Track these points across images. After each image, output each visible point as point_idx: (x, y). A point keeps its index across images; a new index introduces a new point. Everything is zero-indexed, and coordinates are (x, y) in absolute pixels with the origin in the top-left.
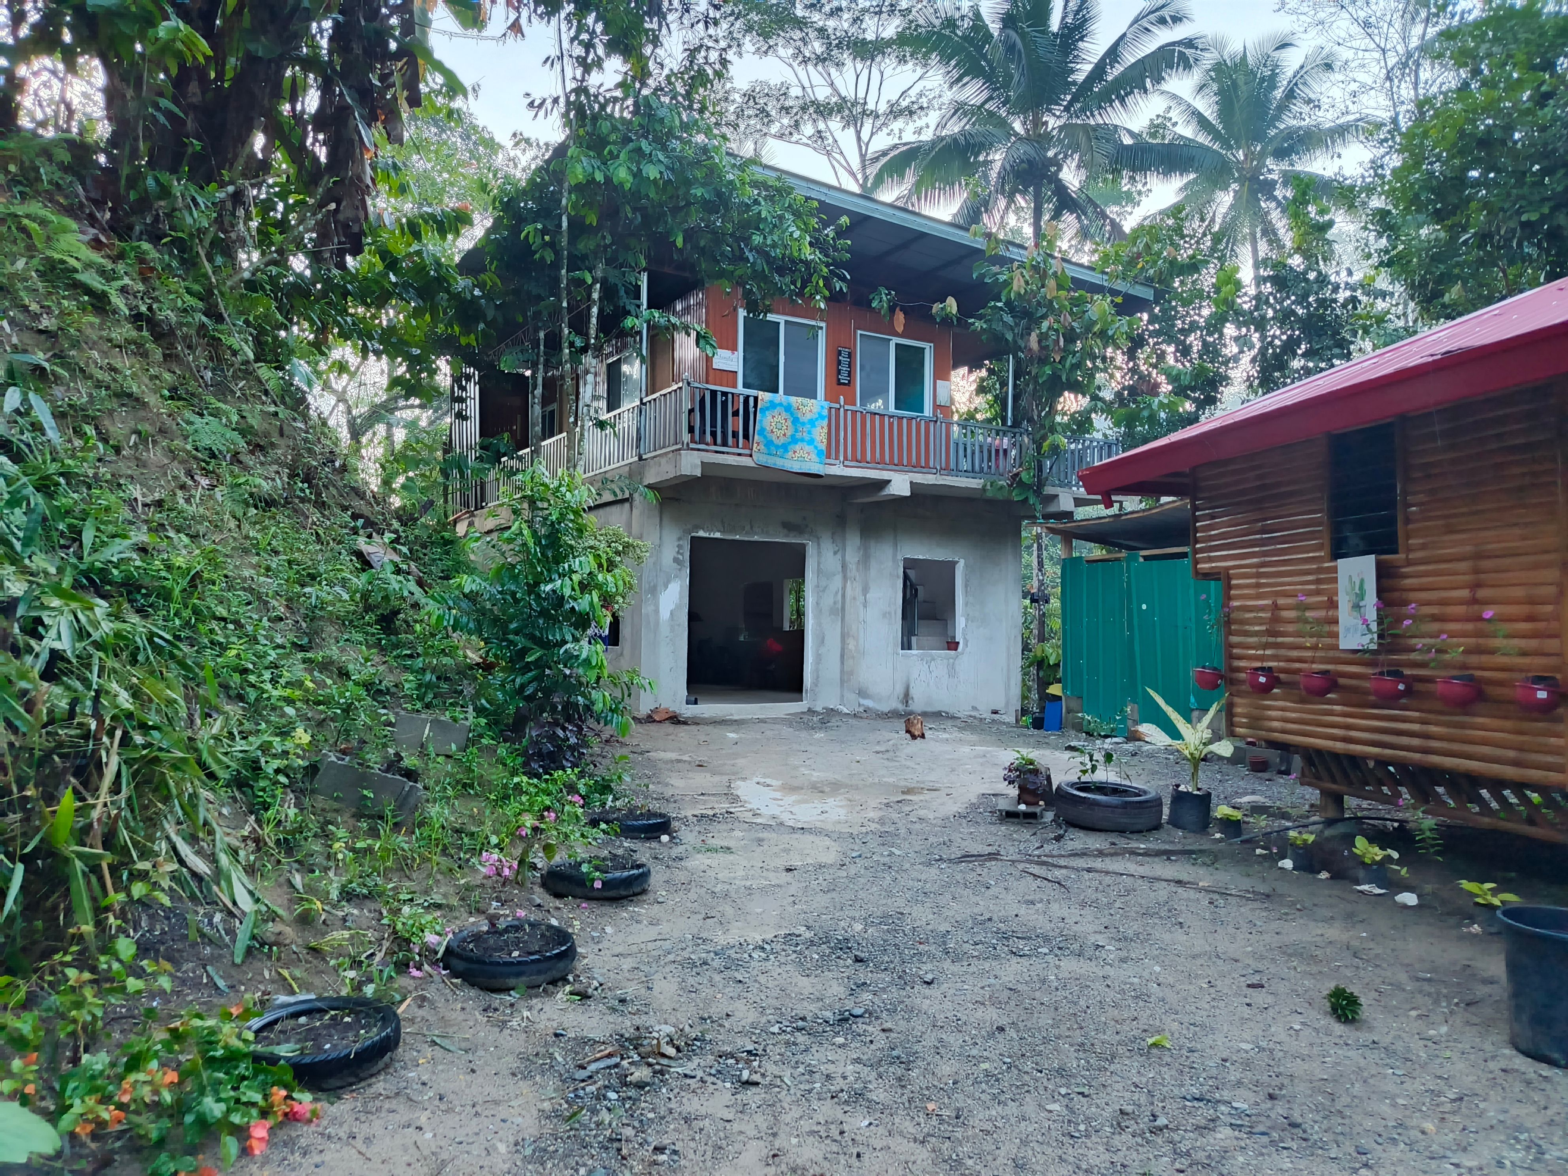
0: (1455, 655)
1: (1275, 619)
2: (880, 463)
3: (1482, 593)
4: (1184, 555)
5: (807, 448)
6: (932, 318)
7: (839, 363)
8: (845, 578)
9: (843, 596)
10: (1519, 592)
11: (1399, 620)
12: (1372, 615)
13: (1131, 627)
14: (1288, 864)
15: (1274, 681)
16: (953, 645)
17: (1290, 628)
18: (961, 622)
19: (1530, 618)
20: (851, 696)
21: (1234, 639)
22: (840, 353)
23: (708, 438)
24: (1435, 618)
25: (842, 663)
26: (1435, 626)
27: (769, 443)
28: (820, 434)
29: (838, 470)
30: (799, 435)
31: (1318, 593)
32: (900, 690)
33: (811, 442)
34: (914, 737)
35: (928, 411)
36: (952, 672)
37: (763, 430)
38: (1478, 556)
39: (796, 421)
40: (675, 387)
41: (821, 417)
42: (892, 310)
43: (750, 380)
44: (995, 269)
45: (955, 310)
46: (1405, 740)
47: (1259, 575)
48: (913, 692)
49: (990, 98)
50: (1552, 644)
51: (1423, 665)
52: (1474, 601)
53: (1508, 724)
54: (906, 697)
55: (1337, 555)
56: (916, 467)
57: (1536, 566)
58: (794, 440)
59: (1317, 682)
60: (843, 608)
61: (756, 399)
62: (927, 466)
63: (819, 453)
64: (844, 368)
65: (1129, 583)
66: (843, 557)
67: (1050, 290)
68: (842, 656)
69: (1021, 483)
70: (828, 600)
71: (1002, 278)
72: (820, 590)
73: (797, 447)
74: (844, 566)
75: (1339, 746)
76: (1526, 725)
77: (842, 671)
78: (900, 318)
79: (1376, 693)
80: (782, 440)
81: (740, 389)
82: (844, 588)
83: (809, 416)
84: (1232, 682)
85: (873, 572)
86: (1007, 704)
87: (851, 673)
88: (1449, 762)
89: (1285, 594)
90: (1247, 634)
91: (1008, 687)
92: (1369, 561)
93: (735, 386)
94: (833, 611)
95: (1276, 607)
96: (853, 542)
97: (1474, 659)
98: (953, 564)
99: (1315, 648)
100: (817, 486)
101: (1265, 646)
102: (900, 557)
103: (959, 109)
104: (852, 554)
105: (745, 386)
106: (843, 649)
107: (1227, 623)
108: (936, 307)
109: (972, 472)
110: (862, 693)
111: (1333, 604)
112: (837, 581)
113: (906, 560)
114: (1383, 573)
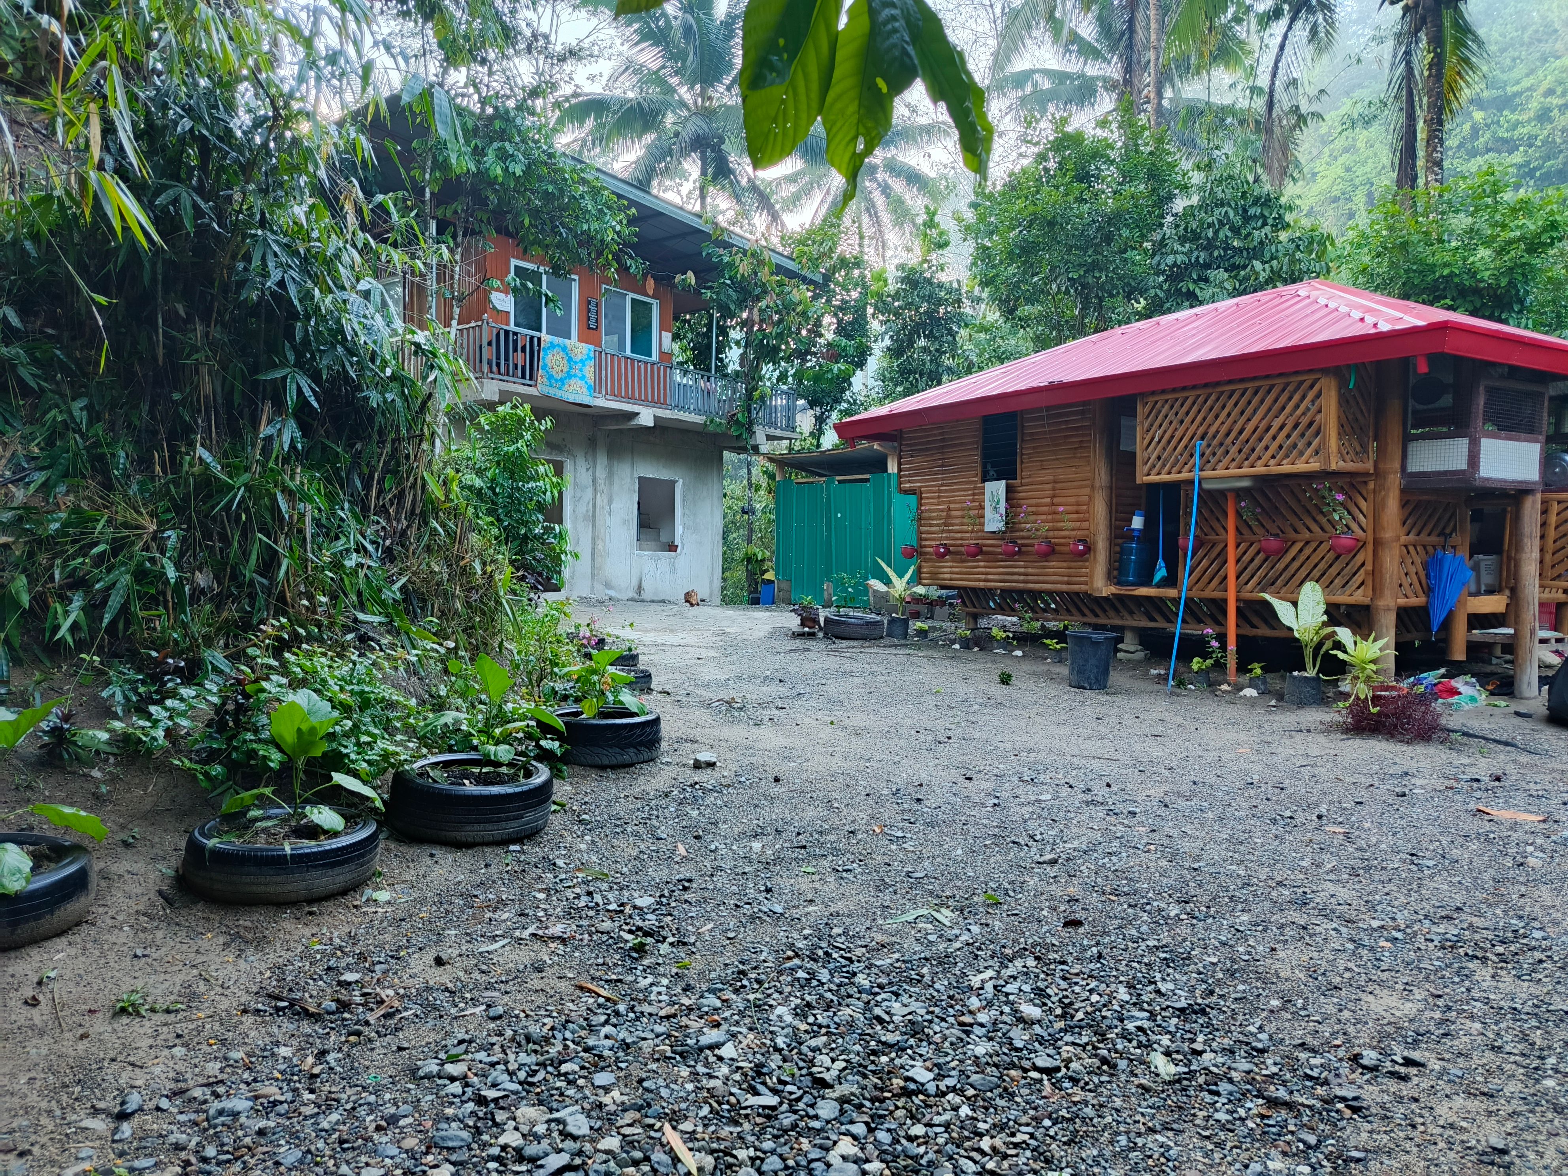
0: (1043, 532)
1: (949, 517)
2: (631, 399)
3: (1055, 500)
4: (867, 480)
5: (580, 382)
6: (674, 286)
7: (589, 311)
8: (595, 490)
9: (594, 506)
10: (1072, 500)
11: (1017, 515)
12: (1003, 511)
13: (829, 530)
14: (957, 646)
15: (948, 552)
16: (672, 548)
17: (957, 521)
18: (679, 529)
19: (1077, 512)
20: (599, 587)
21: (923, 529)
22: (589, 303)
23: (495, 368)
24: (1034, 513)
25: (593, 560)
26: (1033, 518)
27: (550, 377)
28: (589, 371)
29: (602, 402)
30: (572, 372)
31: (973, 501)
32: (635, 583)
33: (583, 378)
34: (692, 605)
35: (655, 357)
36: (673, 569)
37: (545, 365)
38: (1055, 482)
39: (570, 359)
40: (473, 324)
41: (589, 358)
42: (645, 276)
43: (520, 320)
44: (721, 251)
45: (693, 282)
46: (1016, 577)
47: (940, 491)
48: (644, 584)
49: (663, 67)
50: (1085, 525)
51: (1028, 538)
52: (1053, 504)
53: (1065, 564)
54: (640, 589)
55: (984, 480)
56: (656, 403)
57: (1080, 487)
58: (570, 376)
59: (973, 549)
60: (594, 516)
61: (539, 339)
62: (665, 403)
63: (589, 388)
64: (593, 316)
65: (829, 499)
66: (594, 473)
67: (764, 275)
68: (593, 555)
69: (737, 422)
70: (582, 509)
71: (726, 259)
72: (576, 500)
73: (572, 382)
74: (594, 481)
75: (982, 584)
76: (1073, 564)
77: (593, 567)
78: (651, 284)
79: (1005, 553)
80: (560, 375)
81: (512, 327)
82: (595, 499)
83: (580, 357)
84: (921, 554)
85: (616, 487)
86: (711, 595)
87: (600, 569)
88: (1037, 586)
89: (955, 502)
90: (931, 525)
91: (711, 582)
92: (1003, 484)
93: (508, 324)
94: (585, 518)
95: (949, 509)
96: (602, 461)
97: (1051, 534)
98: (674, 483)
99: (972, 531)
100: (585, 415)
101: (943, 532)
102: (636, 475)
103: (630, 67)
104: (601, 473)
105: (516, 325)
106: (593, 549)
107: (919, 519)
108: (679, 278)
109: (698, 412)
110: (608, 585)
111: (982, 508)
112: (589, 493)
113: (640, 478)
114: (1009, 490)
